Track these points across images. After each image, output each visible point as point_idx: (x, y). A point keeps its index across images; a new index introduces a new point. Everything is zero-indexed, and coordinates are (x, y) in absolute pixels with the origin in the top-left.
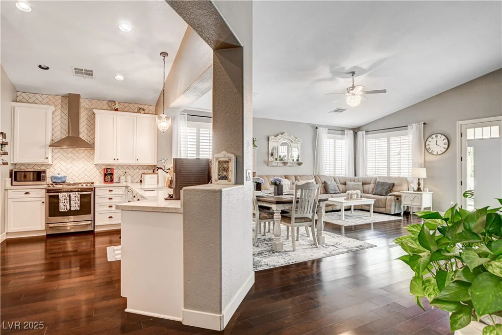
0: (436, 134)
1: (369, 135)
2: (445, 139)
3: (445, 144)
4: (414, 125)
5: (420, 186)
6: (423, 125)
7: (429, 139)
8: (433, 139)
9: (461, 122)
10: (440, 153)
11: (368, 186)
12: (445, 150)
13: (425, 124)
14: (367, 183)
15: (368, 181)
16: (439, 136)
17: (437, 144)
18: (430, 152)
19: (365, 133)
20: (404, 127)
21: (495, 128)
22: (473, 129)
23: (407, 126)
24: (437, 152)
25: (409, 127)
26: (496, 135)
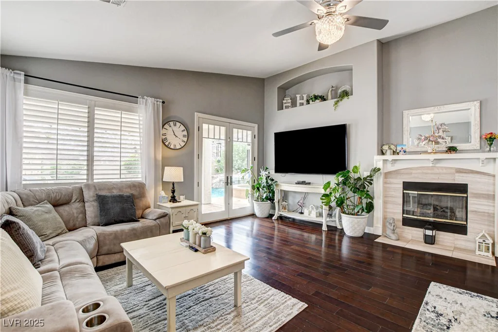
0: (175, 121)
1: (30, 87)
2: (184, 130)
3: (184, 136)
4: (150, 100)
5: (175, 194)
6: (161, 104)
7: (166, 126)
8: (170, 126)
9: (199, 115)
10: (178, 147)
11: (66, 208)
12: (184, 144)
13: (163, 102)
14: (60, 202)
15: (64, 199)
16: (178, 124)
17: (176, 136)
18: (167, 144)
19: (23, 78)
20: (132, 98)
21: (223, 129)
22: (207, 125)
23: (138, 97)
24: (175, 145)
25: (140, 100)
26: (223, 137)
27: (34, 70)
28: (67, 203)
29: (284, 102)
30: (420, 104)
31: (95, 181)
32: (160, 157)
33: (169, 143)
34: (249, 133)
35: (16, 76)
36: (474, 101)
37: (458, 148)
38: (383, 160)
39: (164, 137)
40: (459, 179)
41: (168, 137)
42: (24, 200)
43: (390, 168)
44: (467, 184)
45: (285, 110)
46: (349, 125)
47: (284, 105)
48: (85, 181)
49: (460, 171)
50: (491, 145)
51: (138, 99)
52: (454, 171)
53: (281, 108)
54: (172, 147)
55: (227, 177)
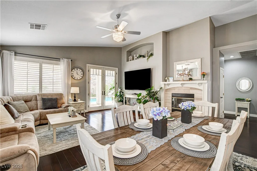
0: (77, 68)
1: (17, 57)
2: (81, 72)
3: (82, 74)
4: (66, 60)
5: (76, 98)
6: (70, 61)
7: (73, 70)
8: (75, 70)
9: (89, 65)
10: (79, 79)
11: (30, 103)
12: (81, 77)
13: (71, 60)
14: (27, 100)
15: (29, 99)
16: (79, 69)
17: (78, 74)
18: (73, 77)
19: (14, 54)
20: (58, 59)
21: (100, 71)
22: (93, 69)
23: (60, 59)
24: (77, 78)
25: (61, 60)
26: (100, 74)
27: (19, 51)
28: (30, 101)
29: (129, 58)
30: (180, 60)
31: (43, 93)
32: (70, 83)
33: (75, 77)
34: (114, 72)
35: (11, 53)
36: (199, 58)
37: (193, 79)
38: (164, 84)
39: (72, 75)
40: (191, 92)
41: (74, 74)
42: (14, 99)
43: (167, 87)
44: (194, 94)
45: (130, 62)
46: (152, 69)
47: (129, 59)
48: (39, 93)
49: (192, 88)
50: (204, 77)
51: (60, 60)
52: (189, 88)
53: (128, 61)
54: (76, 79)
55: (103, 91)
